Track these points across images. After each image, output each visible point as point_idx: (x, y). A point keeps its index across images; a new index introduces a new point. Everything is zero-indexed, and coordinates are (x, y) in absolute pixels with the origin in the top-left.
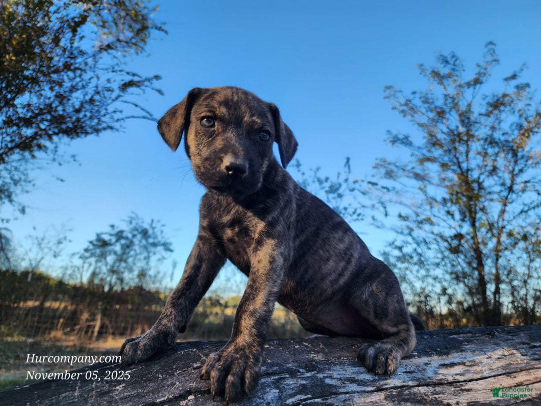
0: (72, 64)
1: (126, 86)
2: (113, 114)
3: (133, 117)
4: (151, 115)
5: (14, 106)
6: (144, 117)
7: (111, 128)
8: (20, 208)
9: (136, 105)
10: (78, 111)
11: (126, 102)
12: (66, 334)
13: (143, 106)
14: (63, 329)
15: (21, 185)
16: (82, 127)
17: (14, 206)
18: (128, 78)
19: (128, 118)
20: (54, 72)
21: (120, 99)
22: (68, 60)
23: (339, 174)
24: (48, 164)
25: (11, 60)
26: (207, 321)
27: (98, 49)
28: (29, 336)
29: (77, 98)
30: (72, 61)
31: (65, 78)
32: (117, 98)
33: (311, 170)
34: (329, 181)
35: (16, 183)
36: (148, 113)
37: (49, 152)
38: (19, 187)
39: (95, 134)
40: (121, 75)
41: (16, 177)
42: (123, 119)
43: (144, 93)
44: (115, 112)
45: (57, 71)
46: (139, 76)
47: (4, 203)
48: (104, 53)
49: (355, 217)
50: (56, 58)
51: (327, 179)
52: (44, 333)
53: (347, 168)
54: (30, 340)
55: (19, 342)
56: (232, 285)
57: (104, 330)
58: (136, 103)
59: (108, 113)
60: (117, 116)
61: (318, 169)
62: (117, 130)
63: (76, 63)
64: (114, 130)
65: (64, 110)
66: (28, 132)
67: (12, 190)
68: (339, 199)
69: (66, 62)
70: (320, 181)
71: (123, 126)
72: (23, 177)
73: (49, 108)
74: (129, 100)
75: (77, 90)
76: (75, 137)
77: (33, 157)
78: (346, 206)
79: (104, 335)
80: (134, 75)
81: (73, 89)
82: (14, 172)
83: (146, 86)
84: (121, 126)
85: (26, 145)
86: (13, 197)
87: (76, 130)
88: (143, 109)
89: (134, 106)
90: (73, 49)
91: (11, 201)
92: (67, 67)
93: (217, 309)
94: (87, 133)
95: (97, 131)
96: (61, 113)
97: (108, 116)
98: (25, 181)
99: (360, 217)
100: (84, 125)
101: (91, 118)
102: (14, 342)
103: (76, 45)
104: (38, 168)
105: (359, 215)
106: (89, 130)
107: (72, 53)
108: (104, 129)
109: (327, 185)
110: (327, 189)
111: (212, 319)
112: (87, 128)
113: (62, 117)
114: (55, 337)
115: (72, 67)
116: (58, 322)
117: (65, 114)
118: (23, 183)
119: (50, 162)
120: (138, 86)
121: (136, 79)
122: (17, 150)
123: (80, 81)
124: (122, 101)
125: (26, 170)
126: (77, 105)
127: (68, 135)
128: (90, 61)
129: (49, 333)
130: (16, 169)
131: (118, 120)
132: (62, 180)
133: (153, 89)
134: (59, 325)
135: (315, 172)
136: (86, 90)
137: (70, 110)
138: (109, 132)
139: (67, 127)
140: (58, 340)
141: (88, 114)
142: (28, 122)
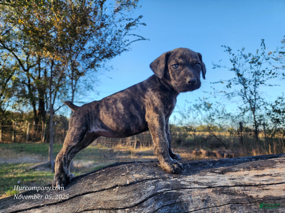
0: (104, 23)
1: (128, 26)
2: (125, 43)
3: (134, 41)
4: (143, 38)
5: (84, 49)
6: (139, 40)
7: (125, 50)
8: (97, 93)
9: (135, 35)
10: (110, 45)
11: (129, 35)
12: (123, 146)
13: (137, 35)
14: (122, 144)
16: (113, 53)
17: (95, 92)
18: (128, 22)
19: (131, 42)
20: (97, 29)
21: (127, 34)
22: (102, 22)
23: (258, 50)
24: (104, 71)
25: (79, 29)
26: (187, 139)
27: (114, 12)
28: (109, 147)
29: (108, 39)
30: (104, 22)
31: (102, 30)
32: (125, 34)
33: (239, 51)
34: (251, 55)
35: (93, 82)
36: (141, 37)
37: (101, 67)
38: (95, 84)
39: (119, 54)
40: (124, 22)
41: (93, 80)
42: (129, 44)
43: (137, 27)
44: (125, 41)
45: (98, 28)
46: (133, 19)
47: (90, 92)
48: (117, 13)
49: (271, 75)
50: (97, 22)
51: (250, 55)
52: (114, 146)
53: (263, 46)
54: (110, 149)
55: (105, 150)
56: (197, 121)
57: (138, 144)
58: (134, 34)
59: (123, 43)
61: (243, 50)
62: (128, 50)
63: (105, 22)
64: (126, 51)
65: (104, 46)
66: (92, 59)
67: (92, 85)
68: (259, 66)
69: (101, 23)
70: (245, 57)
71: (130, 48)
72: (96, 79)
73: (98, 47)
74: (130, 34)
75: (108, 35)
76: (111, 58)
77: (96, 70)
78: (264, 69)
79: (139, 146)
80: (130, 19)
81: (106, 35)
82: (92, 78)
83: (137, 24)
84: (129, 48)
85: (92, 66)
86: (94, 89)
87: (110, 55)
88: (138, 36)
89: (134, 36)
90: (103, 16)
92: (102, 25)
93: (191, 133)
94: (115, 55)
95: (119, 53)
96: (103, 48)
97: (123, 44)
98: (97, 81)
99: (275, 75)
100: (113, 51)
101: (116, 47)
102: (103, 150)
103: (103, 14)
104: (101, 74)
105: (273, 74)
106: (116, 53)
107: (102, 18)
108: (122, 51)
109: (250, 59)
110: (250, 61)
111: (189, 137)
112: (115, 52)
113: (104, 50)
114: (119, 147)
115: (104, 25)
116: (119, 141)
117: (105, 48)
118: (96, 82)
119: (105, 70)
120: (134, 25)
121: (131, 21)
122: (89, 69)
123: (108, 30)
124: (127, 35)
125: (96, 76)
126: (109, 42)
127: (107, 58)
128: (111, 19)
129: (116, 146)
130: (92, 76)
131: (127, 45)
133: (140, 24)
134: (120, 142)
135: (241, 52)
136: (112, 34)
137: (107, 45)
138: (124, 52)
139: (107, 54)
140: (120, 149)
141: (114, 46)
142: (90, 55)
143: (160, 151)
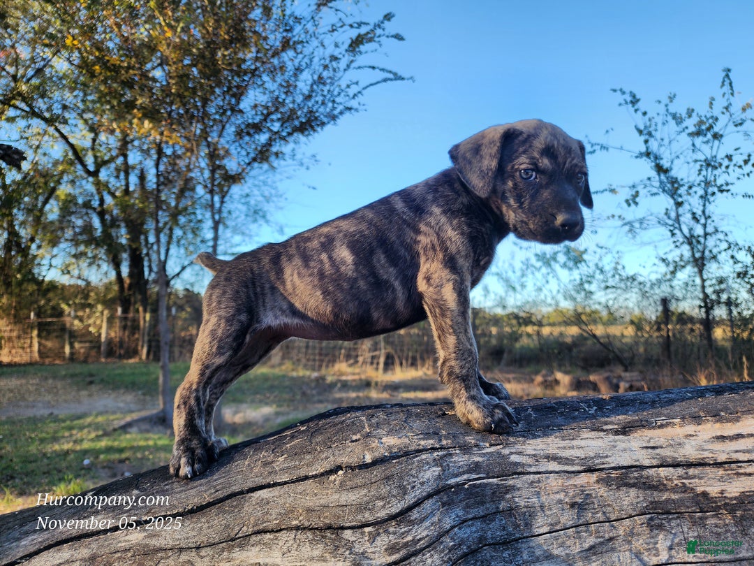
0: (290, 39)
1: (356, 43)
2: (348, 90)
3: (372, 85)
4: (395, 74)
5: (241, 111)
6: (385, 80)
7: (350, 109)
9: (374, 68)
10: (308, 97)
11: (359, 68)
12: (351, 365)
13: (381, 67)
14: (347, 361)
15: (273, 202)
16: (316, 118)
17: (271, 227)
18: (354, 33)
19: (364, 89)
20: (273, 56)
21: (353, 65)
22: (285, 34)
23: (713, 99)
24: (294, 170)
25: (224, 56)
26: (518, 345)
27: (315, 7)
28: (313, 370)
29: (304, 82)
30: (290, 35)
31: (286, 59)
32: (348, 66)
33: (660, 102)
34: (694, 115)
35: (268, 200)
36: (390, 72)
37: (287, 157)
38: (271, 204)
39: (332, 122)
40: (344, 32)
41: (267, 194)
42: (359, 92)
43: (380, 45)
44: (348, 86)
45: (276, 54)
47: (261, 225)
48: (324, 9)
49: (749, 168)
50: (272, 37)
51: (690, 113)
52: (327, 366)
53: (726, 88)
54: (315, 374)
55: (303, 377)
56: (546, 296)
57: (390, 361)
58: (372, 65)
59: (342, 90)
60: (352, 91)
61: (671, 99)
62: (357, 110)
63: (294, 36)
64: (353, 111)
65: (294, 102)
66: (263, 138)
67: (265, 209)
68: (716, 142)
69: (284, 37)
70: (678, 119)
71: (362, 103)
72: (273, 192)
73: (277, 103)
74: (362, 65)
75: (302, 71)
76: (311, 133)
77: (273, 168)
78: (730, 152)
79: (392, 367)
80: (360, 25)
81: (298, 70)
82: (264, 188)
83: (379, 36)
84: (359, 104)
85: (263, 155)
86: (268, 217)
87: (308, 125)
88: (383, 70)
89: (371, 70)
90: (287, 17)
91: (267, 222)
92: (286, 44)
93: (530, 329)
94: (323, 124)
95: (334, 118)
96: (291, 106)
97: (342, 94)
98: (276, 196)
100: (317, 114)
101: (323, 103)
102: (299, 378)
103: (288, 12)
104: (287, 178)
106: (325, 120)
107: (286, 25)
108: (341, 113)
109: (691, 124)
110: (692, 129)
111: (525, 341)
112: (322, 116)
113: (293, 111)
114: (339, 371)
115: (291, 43)
116: (340, 354)
117: (296, 106)
118: (275, 199)
119: (298, 167)
120: (371, 40)
121: (363, 30)
122: (256, 165)
123: (303, 58)
124: (354, 68)
125: (274, 182)
126: (306, 90)
127: (303, 133)
128: (310, 26)
129: (333, 366)
130: (265, 183)
131: (355, 95)
132: (314, 188)
133: (388, 37)
134: (342, 357)
135: (666, 105)
136: (313, 67)
137: (299, 99)
138: (347, 115)
139: (301, 122)
140: (342, 374)
141: (320, 99)
142: (257, 128)
143: (457, 371)
